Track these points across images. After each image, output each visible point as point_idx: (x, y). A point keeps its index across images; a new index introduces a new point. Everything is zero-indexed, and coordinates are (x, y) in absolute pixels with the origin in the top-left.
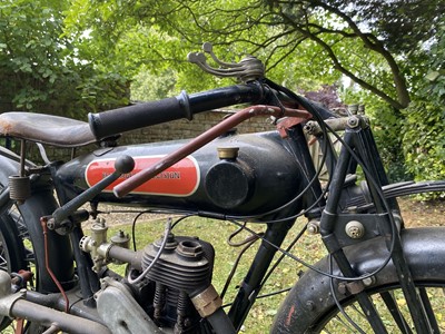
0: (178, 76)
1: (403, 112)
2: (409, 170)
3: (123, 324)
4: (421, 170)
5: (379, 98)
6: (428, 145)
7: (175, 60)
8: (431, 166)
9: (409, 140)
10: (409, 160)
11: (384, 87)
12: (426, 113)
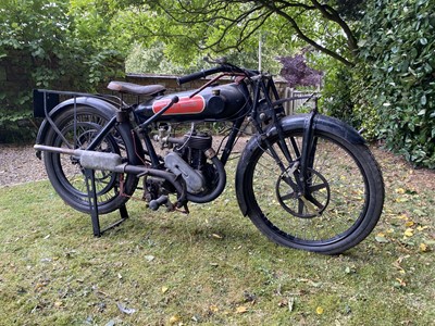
0: (167, 48)
3: (177, 167)
4: (363, 117)
5: (339, 62)
7: (164, 35)
8: (369, 113)
9: (354, 94)
10: (355, 109)
12: (366, 71)
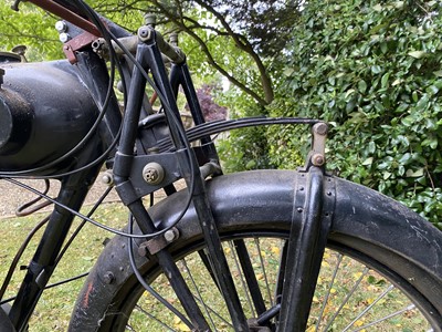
1: (267, 108)
2: (272, 161)
4: (281, 161)
6: (287, 138)
8: (289, 157)
9: (272, 134)
10: (272, 151)
11: (254, 86)
12: (285, 108)
